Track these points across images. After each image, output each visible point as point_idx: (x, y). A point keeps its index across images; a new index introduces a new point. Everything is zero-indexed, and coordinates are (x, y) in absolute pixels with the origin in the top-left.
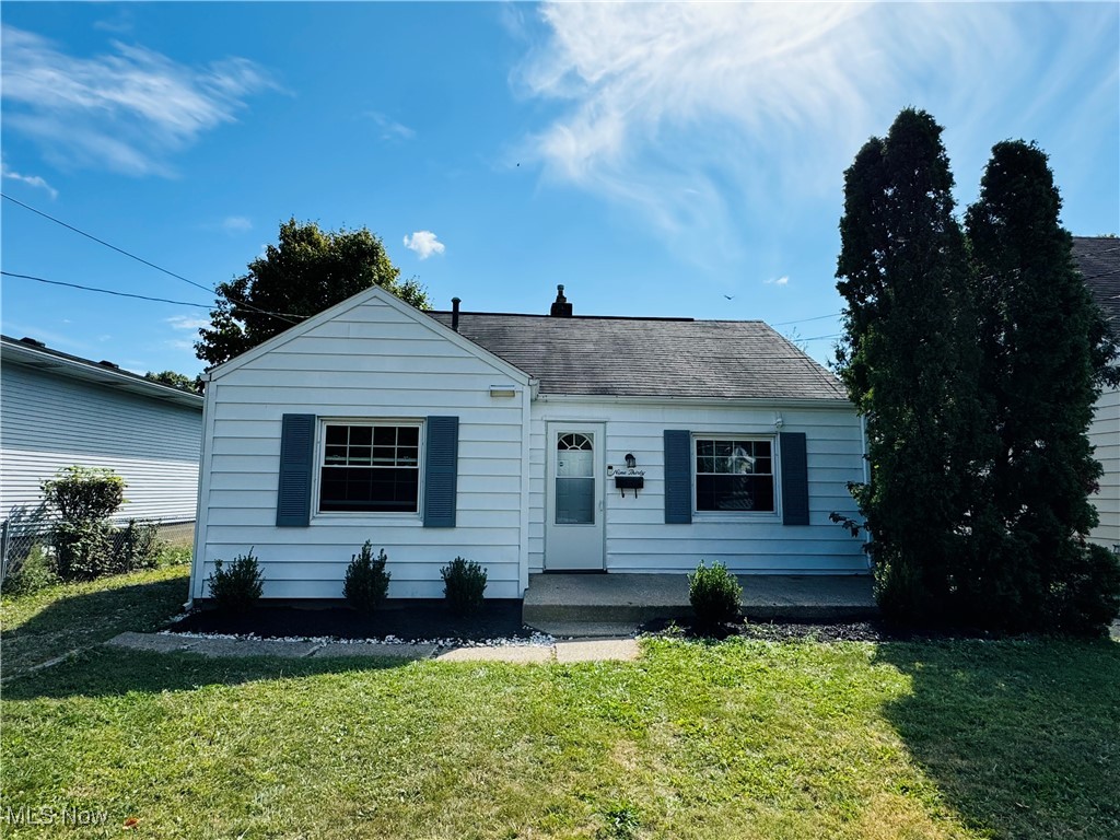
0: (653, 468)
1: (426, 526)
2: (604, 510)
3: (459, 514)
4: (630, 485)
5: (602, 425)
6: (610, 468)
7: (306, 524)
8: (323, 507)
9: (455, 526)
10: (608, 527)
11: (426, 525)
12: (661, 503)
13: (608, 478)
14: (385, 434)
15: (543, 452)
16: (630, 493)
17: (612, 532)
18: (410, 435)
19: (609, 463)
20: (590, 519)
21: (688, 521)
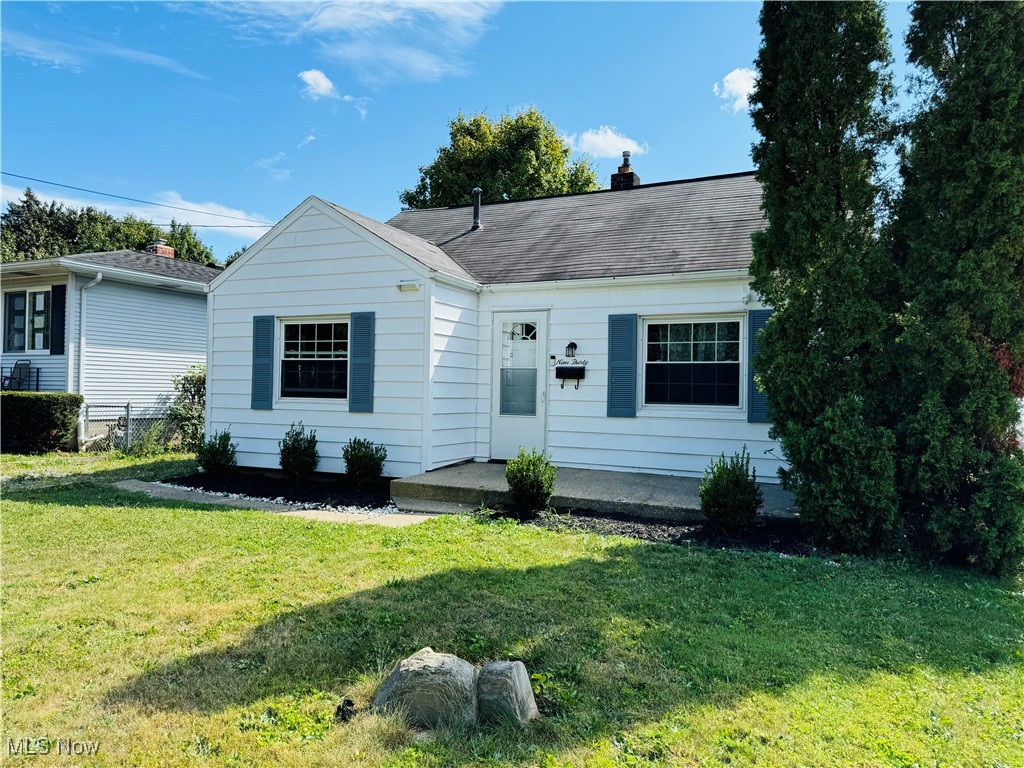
0: (596, 358)
1: (350, 411)
2: (546, 401)
3: (376, 401)
4: (572, 374)
5: (545, 313)
6: (553, 357)
7: (269, 407)
8: (284, 394)
9: (372, 412)
10: (550, 419)
11: (352, 410)
12: (603, 394)
13: (551, 368)
14: (325, 329)
15: (490, 343)
16: (571, 383)
17: (553, 424)
18: (341, 330)
19: (553, 353)
20: (532, 411)
21: (632, 414)
